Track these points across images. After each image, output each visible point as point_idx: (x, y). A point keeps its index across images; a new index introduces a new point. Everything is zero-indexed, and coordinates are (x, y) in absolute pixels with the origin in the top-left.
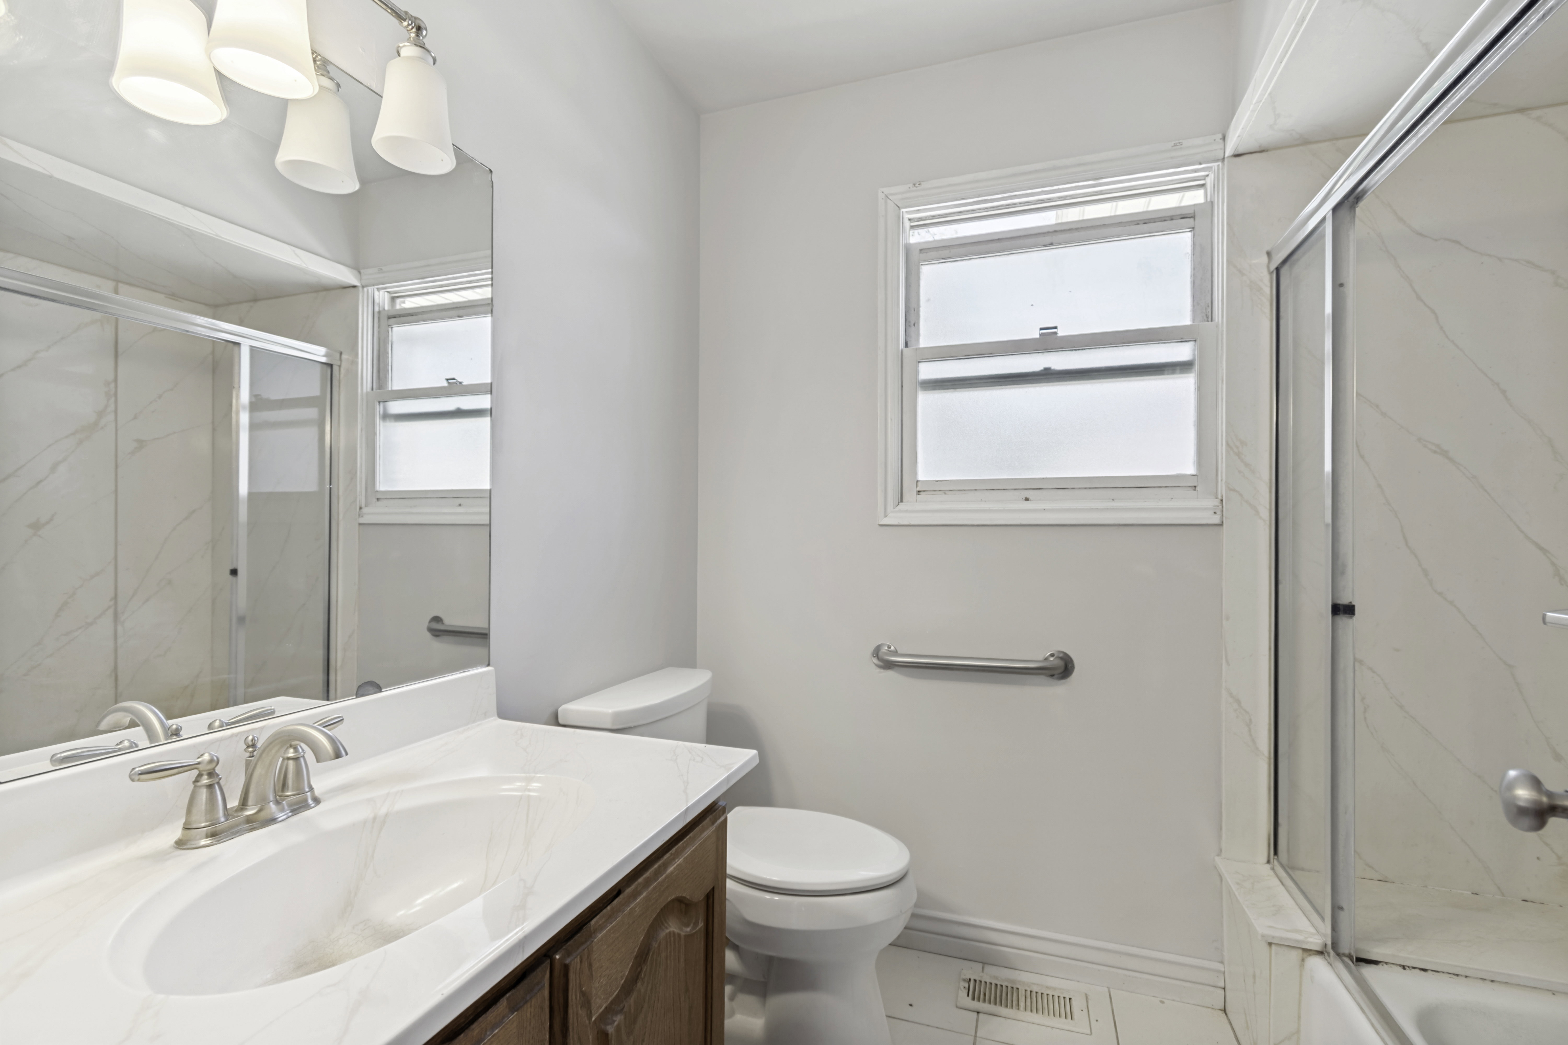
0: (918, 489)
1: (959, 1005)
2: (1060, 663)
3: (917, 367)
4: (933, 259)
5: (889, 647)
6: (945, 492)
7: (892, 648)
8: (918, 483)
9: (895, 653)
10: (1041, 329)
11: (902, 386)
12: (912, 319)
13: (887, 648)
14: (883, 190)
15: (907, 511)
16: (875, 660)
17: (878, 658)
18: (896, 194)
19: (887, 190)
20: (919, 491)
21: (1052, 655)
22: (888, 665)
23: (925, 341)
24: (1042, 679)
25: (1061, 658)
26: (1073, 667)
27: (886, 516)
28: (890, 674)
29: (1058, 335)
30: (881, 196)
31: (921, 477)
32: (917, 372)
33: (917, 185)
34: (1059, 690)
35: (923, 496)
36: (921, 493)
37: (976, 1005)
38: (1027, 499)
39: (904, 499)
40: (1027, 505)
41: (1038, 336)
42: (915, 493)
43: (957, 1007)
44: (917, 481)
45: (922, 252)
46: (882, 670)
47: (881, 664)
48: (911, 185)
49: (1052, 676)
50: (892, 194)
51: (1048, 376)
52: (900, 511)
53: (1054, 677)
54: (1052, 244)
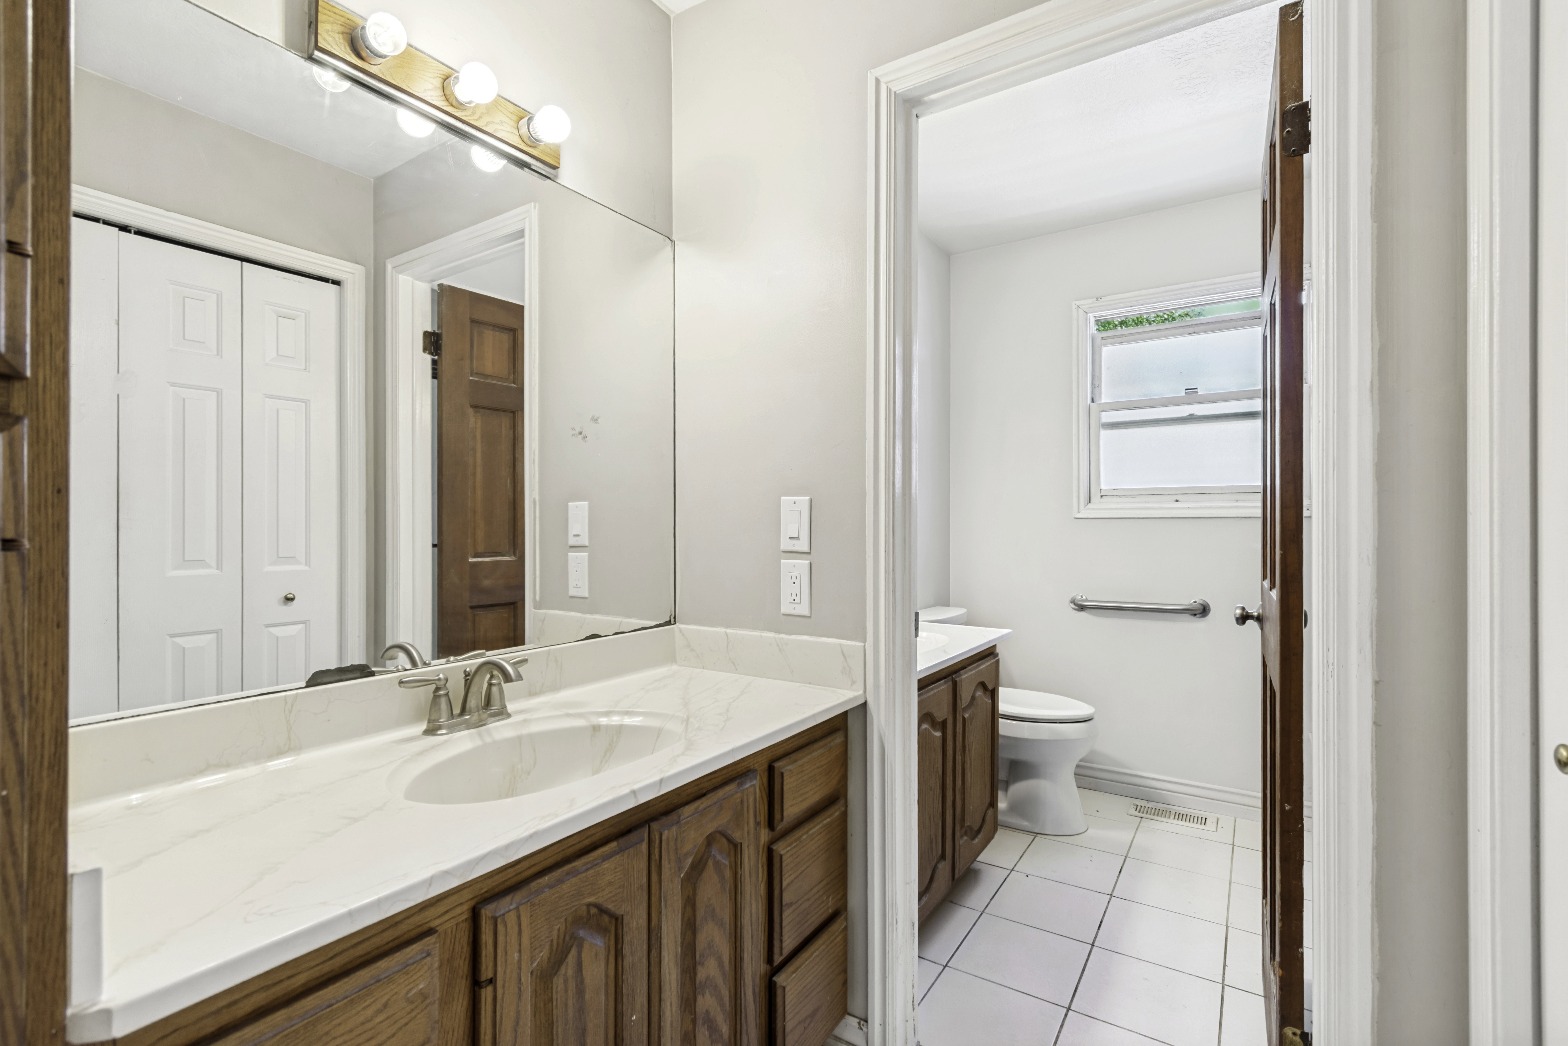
0: (1102, 494)
1: (1129, 813)
2: (1202, 608)
3: (1100, 415)
4: (1111, 344)
5: (1082, 597)
6: (1120, 497)
7: (1084, 597)
8: (1101, 491)
9: (1087, 600)
10: (1186, 390)
11: (1090, 428)
12: (1097, 383)
13: (1080, 597)
14: (1075, 302)
15: (1093, 509)
16: (1072, 605)
17: (1075, 604)
18: (1085, 305)
19: (1078, 303)
20: (1102, 496)
21: (1195, 602)
22: (1082, 608)
23: (1105, 398)
24: (1187, 617)
25: (1201, 604)
26: (1209, 610)
27: (1079, 512)
28: (1083, 614)
29: (1199, 393)
30: (1074, 307)
31: (1102, 487)
32: (1100, 418)
33: (1099, 299)
34: (1199, 624)
35: (1104, 499)
36: (1103, 497)
37: (1141, 815)
38: (1177, 501)
39: (1091, 502)
40: (1177, 505)
41: (1183, 394)
42: (1099, 497)
43: (1128, 815)
44: (1101, 489)
45: (1103, 339)
46: (1077, 612)
47: (1076, 607)
48: (1095, 299)
49: (1195, 615)
50: (1082, 305)
51: (1191, 419)
52: (1088, 509)
53: (1196, 616)
54: (1194, 333)
